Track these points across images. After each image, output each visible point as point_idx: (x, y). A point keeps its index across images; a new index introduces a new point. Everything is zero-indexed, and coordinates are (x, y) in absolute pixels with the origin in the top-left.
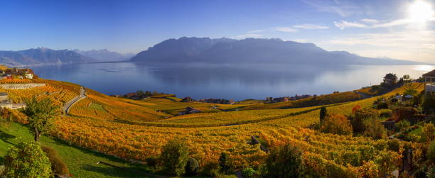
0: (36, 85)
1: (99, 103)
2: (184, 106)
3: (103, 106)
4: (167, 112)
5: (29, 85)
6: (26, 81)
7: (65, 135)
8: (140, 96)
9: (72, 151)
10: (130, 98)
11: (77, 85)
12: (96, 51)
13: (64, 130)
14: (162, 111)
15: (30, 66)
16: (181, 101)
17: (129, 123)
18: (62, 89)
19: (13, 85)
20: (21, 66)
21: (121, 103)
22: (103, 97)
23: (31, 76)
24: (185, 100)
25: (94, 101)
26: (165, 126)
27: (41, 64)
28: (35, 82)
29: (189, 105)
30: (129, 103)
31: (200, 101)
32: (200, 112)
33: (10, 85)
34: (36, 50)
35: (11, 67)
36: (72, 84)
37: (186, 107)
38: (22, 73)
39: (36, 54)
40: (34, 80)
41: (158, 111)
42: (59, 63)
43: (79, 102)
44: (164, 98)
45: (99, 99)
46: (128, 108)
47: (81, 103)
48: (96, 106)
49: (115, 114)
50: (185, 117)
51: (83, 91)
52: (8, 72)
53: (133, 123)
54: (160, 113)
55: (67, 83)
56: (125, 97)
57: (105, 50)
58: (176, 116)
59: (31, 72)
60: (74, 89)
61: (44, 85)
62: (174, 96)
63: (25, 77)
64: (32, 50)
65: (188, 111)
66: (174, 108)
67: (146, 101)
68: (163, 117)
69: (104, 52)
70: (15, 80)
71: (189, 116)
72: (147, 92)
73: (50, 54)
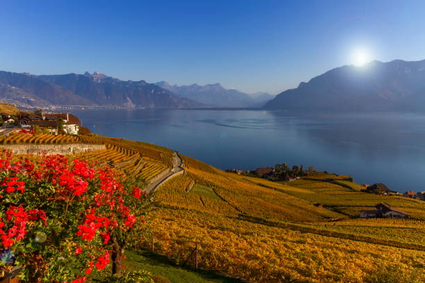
0: (86, 148)
1: (208, 184)
2: (372, 201)
3: (216, 189)
4: (335, 208)
5: (72, 147)
6: (66, 140)
7: (166, 246)
8: (281, 174)
9: (183, 277)
10: (263, 177)
11: (165, 149)
12: (200, 87)
13: (160, 236)
14: (325, 206)
15: (70, 108)
16: (362, 191)
17: (265, 223)
18: (137, 155)
19: (35, 146)
20: (50, 109)
21: (246, 186)
22: (214, 172)
23: (74, 129)
24: (373, 189)
25: (198, 181)
26: (335, 235)
27: (93, 107)
28: (84, 142)
29: (382, 199)
30: (260, 185)
31: (406, 194)
32: (406, 217)
33: (29, 147)
34: (80, 76)
35: (28, 109)
36: (156, 147)
37: (374, 203)
38: (55, 121)
39: (82, 84)
40: (82, 138)
41: (317, 205)
42: (130, 105)
43: (171, 182)
44: (330, 181)
45: (207, 176)
46: (259, 194)
47: (175, 184)
48: (202, 189)
49: (237, 204)
50: (373, 223)
51: (176, 160)
52: (22, 118)
53: (272, 224)
54: (321, 210)
55: (147, 144)
56: (254, 174)
57: (218, 84)
58: (353, 217)
59: (73, 120)
60: (161, 156)
61: (104, 147)
62: (350, 180)
63: (61, 131)
64: (72, 75)
65: (381, 212)
66: (349, 203)
67: (292, 185)
68: (328, 218)
69: (215, 89)
70: (42, 136)
71: (384, 223)
72: (295, 168)
73: (110, 87)
